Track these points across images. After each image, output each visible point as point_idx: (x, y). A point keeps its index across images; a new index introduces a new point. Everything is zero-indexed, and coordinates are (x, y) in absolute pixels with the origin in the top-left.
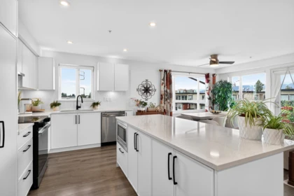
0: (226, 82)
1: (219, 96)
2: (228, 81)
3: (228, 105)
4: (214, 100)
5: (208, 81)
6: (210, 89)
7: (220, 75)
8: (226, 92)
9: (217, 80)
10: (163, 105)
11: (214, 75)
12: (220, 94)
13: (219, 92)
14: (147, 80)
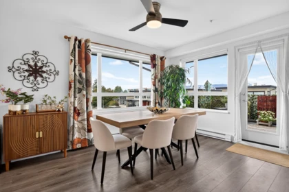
0: (177, 67)
1: (168, 87)
2: (181, 66)
3: (181, 100)
4: (161, 93)
5: (154, 66)
6: (155, 78)
7: (170, 59)
8: (177, 80)
9: (167, 64)
10: (72, 99)
11: (162, 58)
12: (169, 83)
13: (168, 80)
14: (35, 53)
